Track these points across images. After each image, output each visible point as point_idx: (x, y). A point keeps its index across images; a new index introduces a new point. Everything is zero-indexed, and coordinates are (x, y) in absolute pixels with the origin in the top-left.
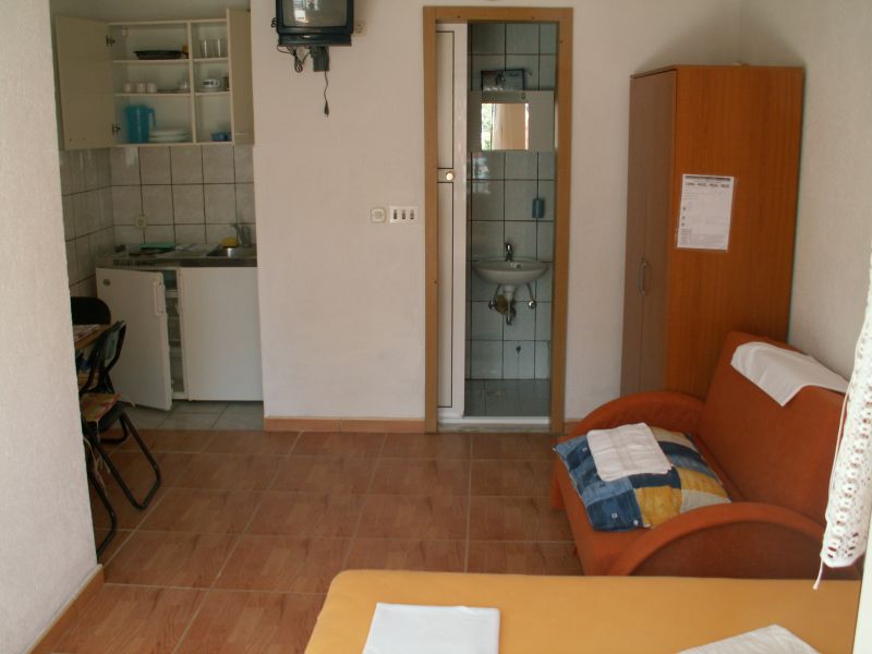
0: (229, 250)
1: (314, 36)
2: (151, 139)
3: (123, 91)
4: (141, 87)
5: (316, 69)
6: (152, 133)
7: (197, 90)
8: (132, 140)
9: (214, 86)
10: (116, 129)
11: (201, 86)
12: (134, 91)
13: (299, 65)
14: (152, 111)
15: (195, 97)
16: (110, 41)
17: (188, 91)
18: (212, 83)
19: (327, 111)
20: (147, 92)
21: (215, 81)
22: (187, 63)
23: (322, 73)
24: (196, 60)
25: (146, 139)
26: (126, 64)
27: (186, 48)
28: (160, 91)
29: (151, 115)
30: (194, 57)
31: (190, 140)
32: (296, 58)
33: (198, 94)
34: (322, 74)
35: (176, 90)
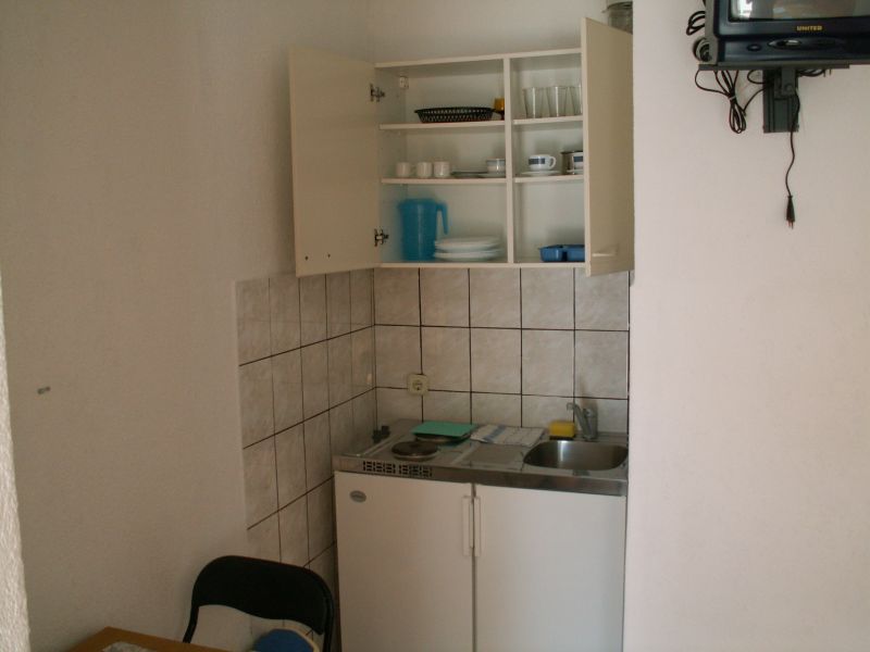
0: (563, 444)
1: (804, 41)
2: (438, 255)
3: (393, 174)
4: (424, 168)
5: (770, 126)
6: (439, 245)
7: (517, 174)
8: (409, 254)
9: (547, 165)
10: (381, 237)
11: (523, 167)
12: (414, 175)
13: (738, 119)
14: (441, 207)
15: (514, 183)
16: (376, 94)
17: (503, 175)
18: (543, 161)
19: (790, 215)
20: (433, 176)
21: (548, 158)
22: (502, 129)
23: (785, 136)
24: (517, 122)
25: (430, 254)
26: (404, 132)
27: (500, 102)
28: (455, 175)
29: (440, 214)
30: (515, 117)
31: (502, 258)
32: (734, 102)
33: (518, 180)
34: (783, 137)
35: (480, 174)
